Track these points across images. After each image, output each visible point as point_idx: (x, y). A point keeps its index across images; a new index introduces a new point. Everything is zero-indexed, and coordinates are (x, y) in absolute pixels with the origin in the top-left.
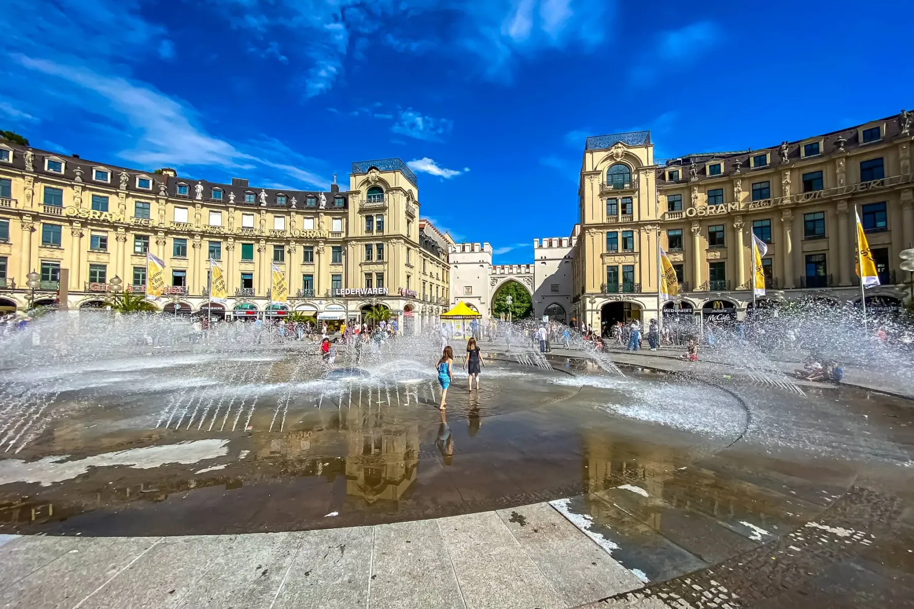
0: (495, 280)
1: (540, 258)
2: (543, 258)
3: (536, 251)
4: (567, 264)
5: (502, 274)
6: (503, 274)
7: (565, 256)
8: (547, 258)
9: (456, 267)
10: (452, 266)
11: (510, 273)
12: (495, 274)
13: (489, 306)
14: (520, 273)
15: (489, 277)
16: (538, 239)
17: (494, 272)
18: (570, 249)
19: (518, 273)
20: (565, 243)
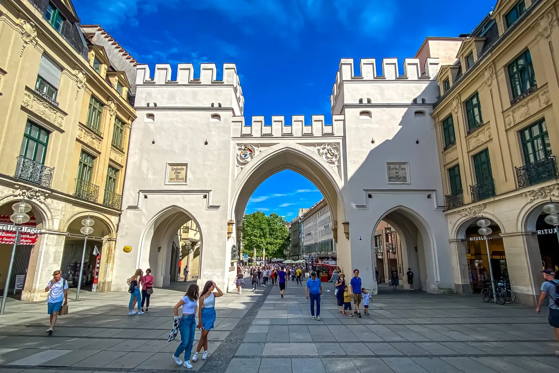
0: (248, 150)
1: (357, 102)
2: (365, 102)
3: (347, 87)
4: (420, 118)
5: (264, 136)
6: (270, 136)
7: (415, 100)
8: (373, 102)
9: (151, 116)
10: (141, 115)
11: (285, 136)
12: (250, 136)
13: (232, 216)
14: (310, 135)
15: (233, 143)
16: (351, 61)
17: (246, 130)
18: (424, 85)
19: (305, 136)
20: (412, 72)
